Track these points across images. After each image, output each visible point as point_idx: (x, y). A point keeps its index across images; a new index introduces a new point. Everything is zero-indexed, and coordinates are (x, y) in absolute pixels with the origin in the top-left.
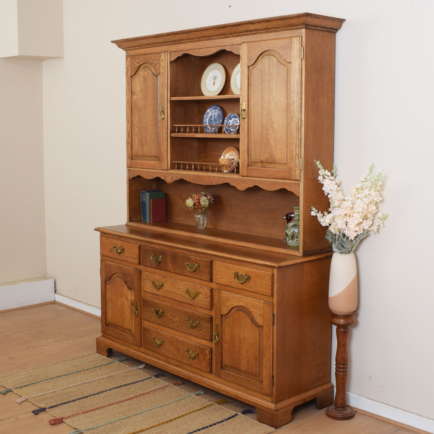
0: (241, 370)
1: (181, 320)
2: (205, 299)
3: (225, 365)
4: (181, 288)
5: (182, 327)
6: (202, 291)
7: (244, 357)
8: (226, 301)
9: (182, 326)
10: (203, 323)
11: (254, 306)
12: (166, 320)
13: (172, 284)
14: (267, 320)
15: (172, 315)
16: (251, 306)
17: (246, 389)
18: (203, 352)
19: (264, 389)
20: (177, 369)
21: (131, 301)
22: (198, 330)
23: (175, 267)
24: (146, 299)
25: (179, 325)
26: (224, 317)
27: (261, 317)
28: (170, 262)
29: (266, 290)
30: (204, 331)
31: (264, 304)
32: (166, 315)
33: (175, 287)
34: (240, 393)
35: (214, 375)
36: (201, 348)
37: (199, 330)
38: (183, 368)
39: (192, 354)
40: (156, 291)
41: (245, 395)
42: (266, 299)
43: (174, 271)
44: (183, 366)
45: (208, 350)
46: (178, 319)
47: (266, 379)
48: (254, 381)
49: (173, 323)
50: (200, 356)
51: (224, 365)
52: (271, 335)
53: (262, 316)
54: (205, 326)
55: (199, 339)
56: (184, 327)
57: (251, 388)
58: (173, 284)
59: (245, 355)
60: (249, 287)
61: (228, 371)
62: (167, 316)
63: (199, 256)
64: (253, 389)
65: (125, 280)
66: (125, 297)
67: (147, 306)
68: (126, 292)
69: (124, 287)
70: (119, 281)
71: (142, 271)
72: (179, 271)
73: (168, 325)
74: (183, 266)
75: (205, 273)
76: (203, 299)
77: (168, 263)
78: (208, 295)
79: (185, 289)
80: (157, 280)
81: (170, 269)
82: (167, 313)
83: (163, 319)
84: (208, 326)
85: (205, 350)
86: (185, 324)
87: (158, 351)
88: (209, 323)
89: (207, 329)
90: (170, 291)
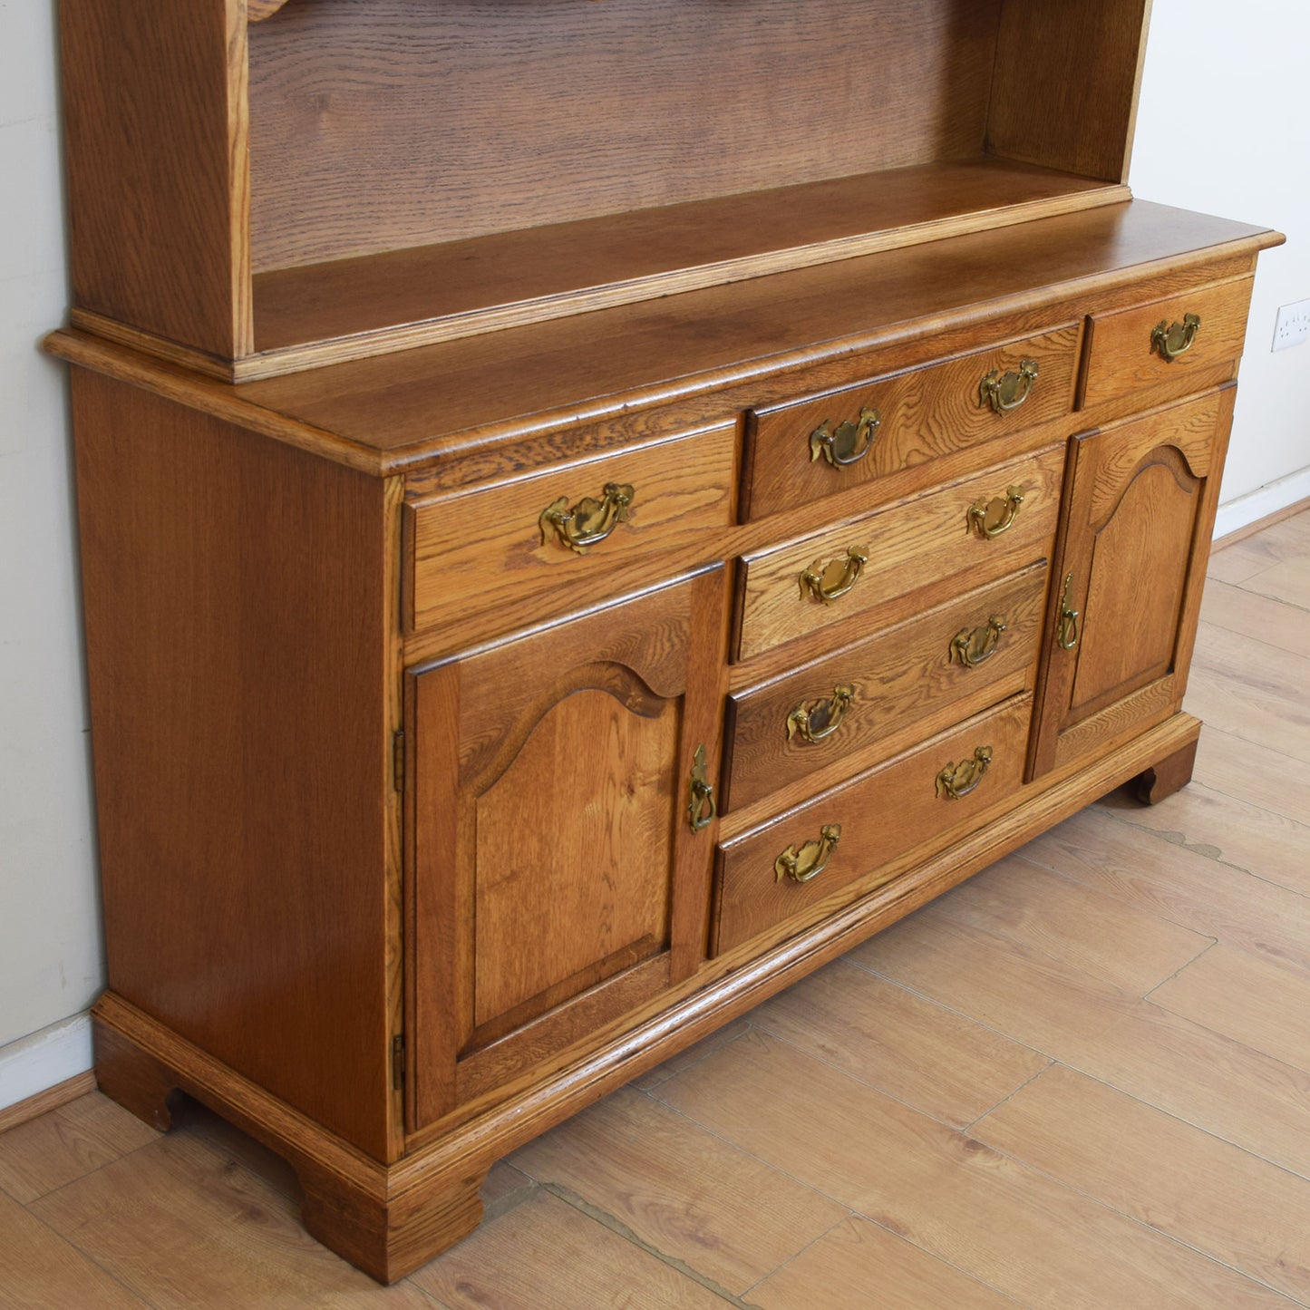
1: (930, 666)
2: (1042, 502)
3: (1071, 710)
4: (952, 515)
5: (927, 695)
6: (1034, 477)
8: (1113, 458)
10: (1015, 612)
11: (1195, 421)
13: (911, 525)
15: (889, 673)
18: (1009, 728)
24: (750, 697)
25: (915, 697)
28: (910, 418)
30: (1015, 643)
32: (858, 698)
35: (1020, 787)
39: (963, 774)
40: (819, 614)
41: (1121, 758)
43: (923, 453)
46: (915, 673)
49: (890, 710)
50: (995, 752)
51: (1064, 715)
53: (1210, 441)
54: (1023, 616)
56: (939, 687)
58: (915, 519)
59: (1140, 618)
60: (1190, 360)
61: (1076, 723)
62: (863, 698)
65: (617, 682)
66: (615, 785)
67: (764, 725)
68: (623, 747)
69: (613, 722)
70: (575, 717)
71: (746, 559)
72: (947, 443)
73: (865, 735)
74: (970, 408)
75: (1054, 389)
76: (1037, 506)
77: (902, 429)
78: (1054, 478)
79: (965, 510)
80: (835, 552)
81: (905, 457)
82: (866, 683)
83: (844, 724)
84: (1032, 610)
85: (1017, 713)
86: (945, 670)
87: (805, 897)
88: (1040, 591)
89: (1028, 623)
90: (896, 567)
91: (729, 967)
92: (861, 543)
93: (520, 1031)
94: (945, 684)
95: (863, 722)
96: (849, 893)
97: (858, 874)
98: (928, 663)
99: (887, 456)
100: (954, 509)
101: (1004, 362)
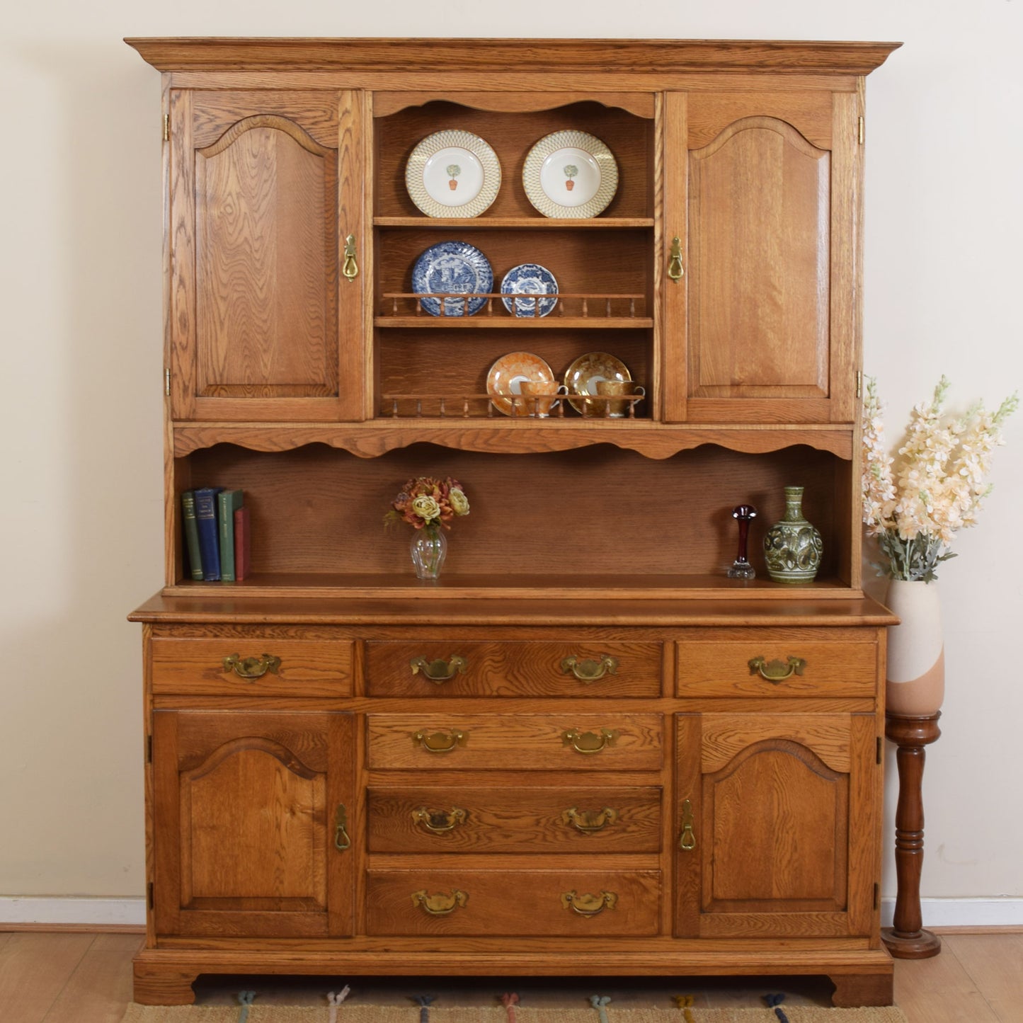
0: (771, 900)
1: (543, 821)
2: (642, 745)
3: (715, 900)
4: (544, 732)
5: (544, 839)
6: (629, 728)
7: (785, 862)
8: (720, 735)
9: (545, 836)
10: (629, 811)
11: (819, 730)
12: (476, 833)
13: (507, 729)
14: (863, 756)
15: (502, 813)
16: (808, 733)
17: (782, 941)
18: (635, 887)
19: (853, 924)
21: (313, 809)
22: (611, 834)
23: (516, 678)
24: (384, 791)
25: (532, 836)
26: (707, 780)
27: (845, 751)
28: (495, 668)
29: (859, 685)
30: (633, 832)
31: (852, 720)
32: (475, 820)
33: (518, 734)
34: (770, 957)
35: (669, 938)
36: (625, 878)
37: (616, 832)
38: (546, 952)
39: (590, 902)
40: (431, 760)
41: (788, 956)
42: (853, 705)
43: (512, 691)
44: (543, 945)
45: (653, 877)
46: (526, 821)
47: (858, 897)
48: (817, 916)
49: (507, 836)
50: (621, 899)
51: (707, 901)
53: (845, 748)
54: (639, 816)
55: (611, 857)
56: (555, 837)
57: (807, 934)
58: (510, 727)
59: (788, 857)
60: (802, 687)
61: (725, 912)
63: (611, 637)
64: (817, 933)
65: (280, 752)
66: (281, 805)
67: (393, 810)
68: (286, 786)
69: (278, 773)
70: (251, 761)
71: (368, 715)
72: (535, 689)
73: (485, 844)
74: (553, 672)
75: (641, 678)
76: (636, 747)
77: (490, 673)
78: (652, 733)
79: (559, 733)
80: (439, 728)
81: (495, 689)
82: (481, 812)
83: (465, 832)
84: (649, 815)
85: (642, 880)
86: (559, 828)
87: (442, 927)
88: (655, 804)
89: (646, 823)
90: (496, 750)
91: (386, 948)
92: (463, 728)
93: (222, 912)
94: (561, 837)
95: (482, 836)
96: (492, 944)
97: (490, 931)
98: (541, 819)
99: (479, 685)
100: (547, 729)
101: (582, 653)
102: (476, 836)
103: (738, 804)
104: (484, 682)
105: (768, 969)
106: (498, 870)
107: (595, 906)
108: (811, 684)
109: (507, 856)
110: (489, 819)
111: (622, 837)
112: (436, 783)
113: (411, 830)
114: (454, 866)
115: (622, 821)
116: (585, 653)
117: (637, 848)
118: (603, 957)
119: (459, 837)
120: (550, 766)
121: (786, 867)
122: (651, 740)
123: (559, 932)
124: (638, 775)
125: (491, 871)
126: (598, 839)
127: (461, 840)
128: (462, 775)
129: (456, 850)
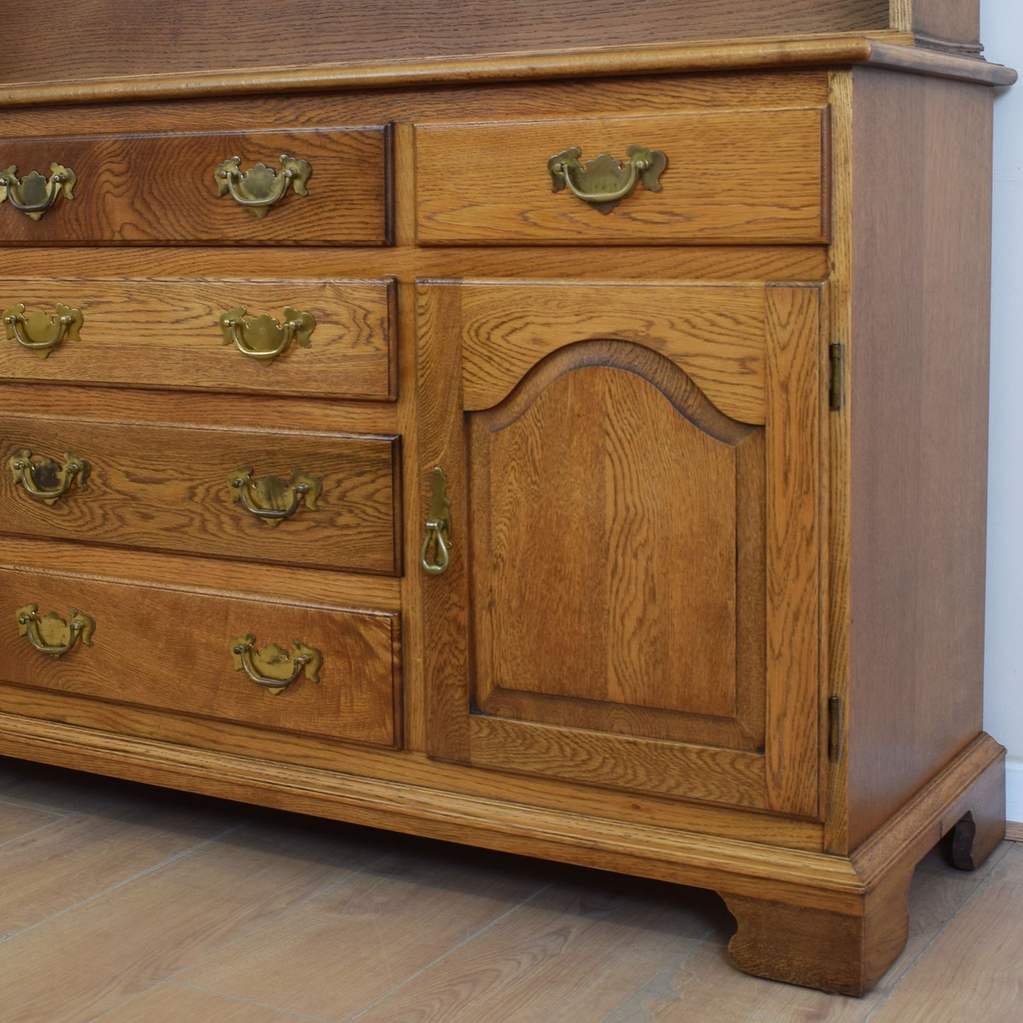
0: (604, 703)
1: (200, 491)
2: (354, 345)
3: (498, 689)
4: (194, 313)
5: (204, 529)
6: (330, 307)
7: (631, 624)
8: (496, 327)
9: (204, 521)
10: (339, 482)
11: (695, 320)
12: (101, 507)
13: (134, 306)
14: (793, 386)
16: (672, 326)
17: (638, 801)
18: (349, 641)
19: (778, 785)
20: (184, 758)
22: (308, 529)
23: (148, 207)
25: (184, 520)
26: (479, 425)
27: (753, 372)
28: (116, 187)
29: (785, 213)
30: (347, 527)
31: (766, 298)
32: (98, 481)
33: (152, 317)
34: (604, 830)
35: (421, 757)
36: (331, 620)
37: (319, 524)
38: (219, 751)
39: (275, 661)
40: (33, 364)
41: (641, 836)
42: (780, 264)
43: (143, 231)
44: (214, 736)
45: (379, 625)
46: (175, 490)
47: (787, 723)
48: (699, 753)
49: (146, 517)
50: (329, 663)
51: (485, 691)
52: (820, 464)
53: (754, 366)
54: (355, 496)
55: (317, 576)
56: (220, 524)
57: (679, 792)
58: (143, 302)
59: (636, 612)
60: (659, 218)
61: (519, 718)
62: (105, 484)
63: (302, 119)
64: (698, 794)
72: (178, 228)
73: (116, 530)
74: (205, 194)
75: (351, 202)
76: (341, 348)
77: (108, 195)
78: (372, 319)
79: (218, 314)
80: (40, 303)
81: (118, 228)
82: (106, 468)
83: (85, 503)
84: (373, 494)
85: (362, 630)
86: (226, 508)
87: (60, 678)
88: (384, 472)
89: (369, 511)
90: (123, 347)
94: (228, 526)
95: (110, 512)
96: (138, 722)
97: (127, 695)
98: (195, 487)
99: (94, 221)
100: (198, 308)
101: (249, 152)
102: (101, 512)
103: (534, 483)
104: (101, 214)
105: (595, 856)
106: (136, 582)
107: (285, 671)
108: (677, 211)
109: (155, 557)
110: (120, 482)
111: (329, 537)
112: (47, 408)
113: (11, 492)
114: (78, 567)
115: (328, 503)
116: (254, 152)
117: (355, 562)
118: (303, 777)
119: (76, 510)
120: (205, 383)
121: (634, 633)
122: (371, 336)
123: (231, 715)
124: (358, 410)
125: (126, 581)
126: (290, 537)
127: (80, 518)
128: (83, 396)
129: (75, 537)
